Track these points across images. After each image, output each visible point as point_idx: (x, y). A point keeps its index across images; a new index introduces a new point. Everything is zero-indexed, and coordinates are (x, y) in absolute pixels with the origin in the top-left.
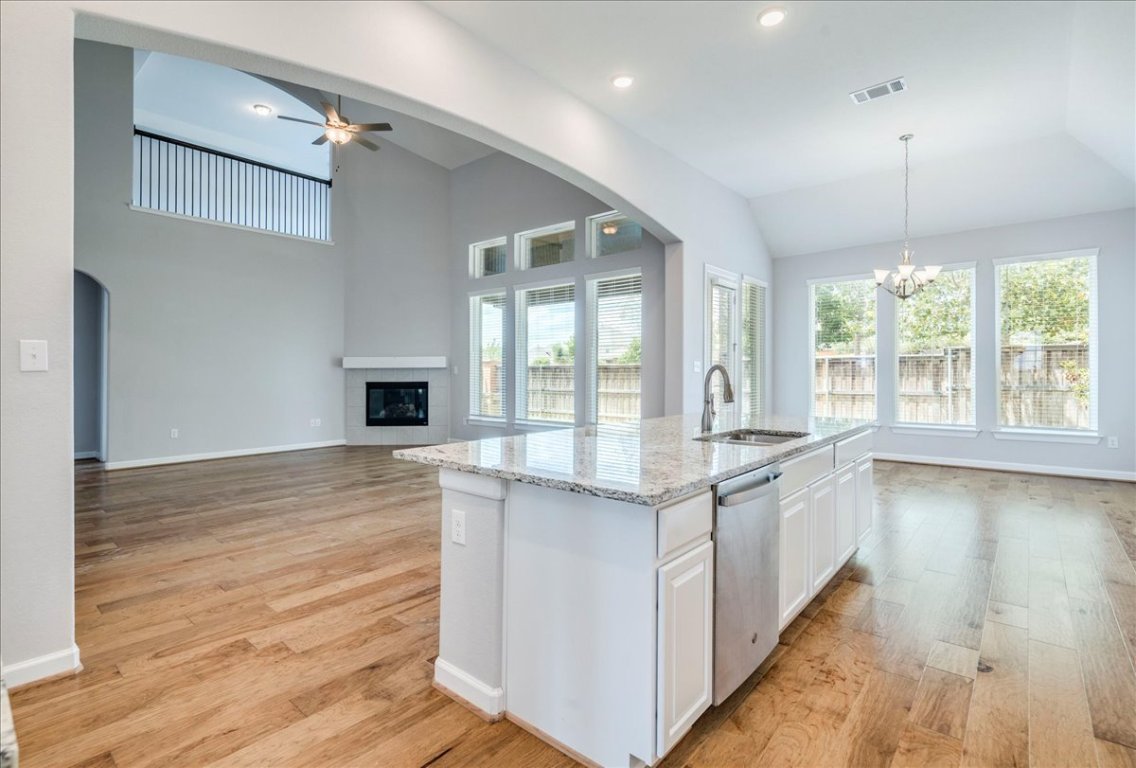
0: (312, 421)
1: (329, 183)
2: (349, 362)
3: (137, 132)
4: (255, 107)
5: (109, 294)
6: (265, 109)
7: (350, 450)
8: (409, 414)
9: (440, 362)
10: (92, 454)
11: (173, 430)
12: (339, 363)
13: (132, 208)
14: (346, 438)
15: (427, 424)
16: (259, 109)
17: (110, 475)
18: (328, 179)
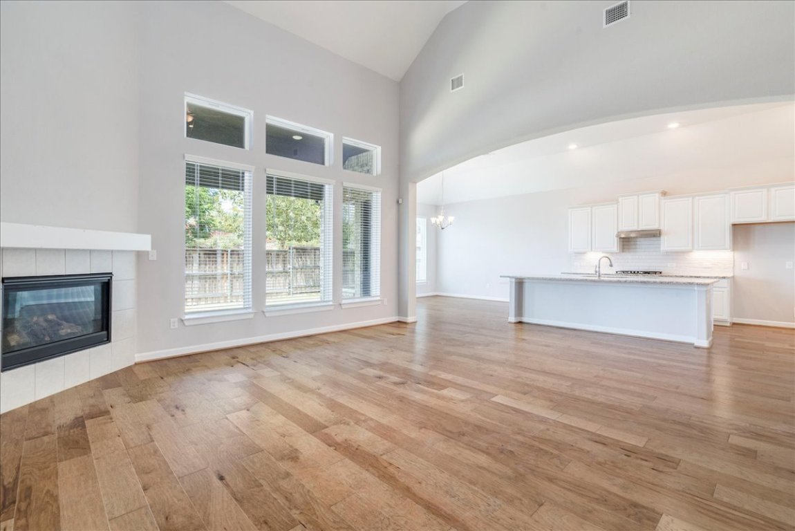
9: (143, 242)
15: (109, 341)
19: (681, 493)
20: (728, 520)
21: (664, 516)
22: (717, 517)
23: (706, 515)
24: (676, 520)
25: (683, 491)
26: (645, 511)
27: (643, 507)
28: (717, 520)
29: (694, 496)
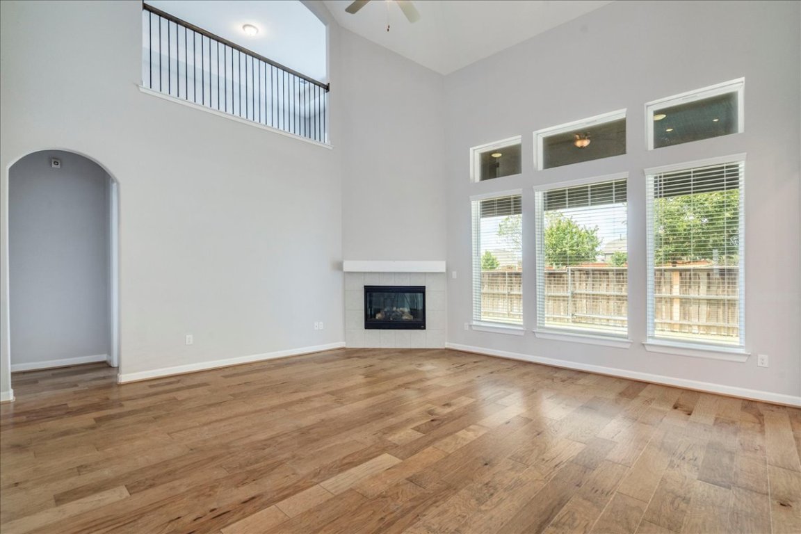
0: (316, 324)
1: (327, 88)
2: (349, 266)
3: (145, 7)
4: (244, 26)
5: (118, 184)
6: (252, 29)
7: (349, 354)
8: (405, 317)
9: (440, 267)
10: (103, 357)
11: (187, 336)
12: (339, 266)
13: (141, 90)
14: (345, 341)
15: (424, 328)
16: (247, 29)
17: (123, 388)
18: (326, 83)
19: (136, 518)
20: (85, 527)
21: (128, 494)
22: (94, 524)
23: (102, 518)
24: (119, 498)
25: (135, 520)
26: (142, 488)
27: (146, 489)
28: (92, 522)
29: (124, 525)
